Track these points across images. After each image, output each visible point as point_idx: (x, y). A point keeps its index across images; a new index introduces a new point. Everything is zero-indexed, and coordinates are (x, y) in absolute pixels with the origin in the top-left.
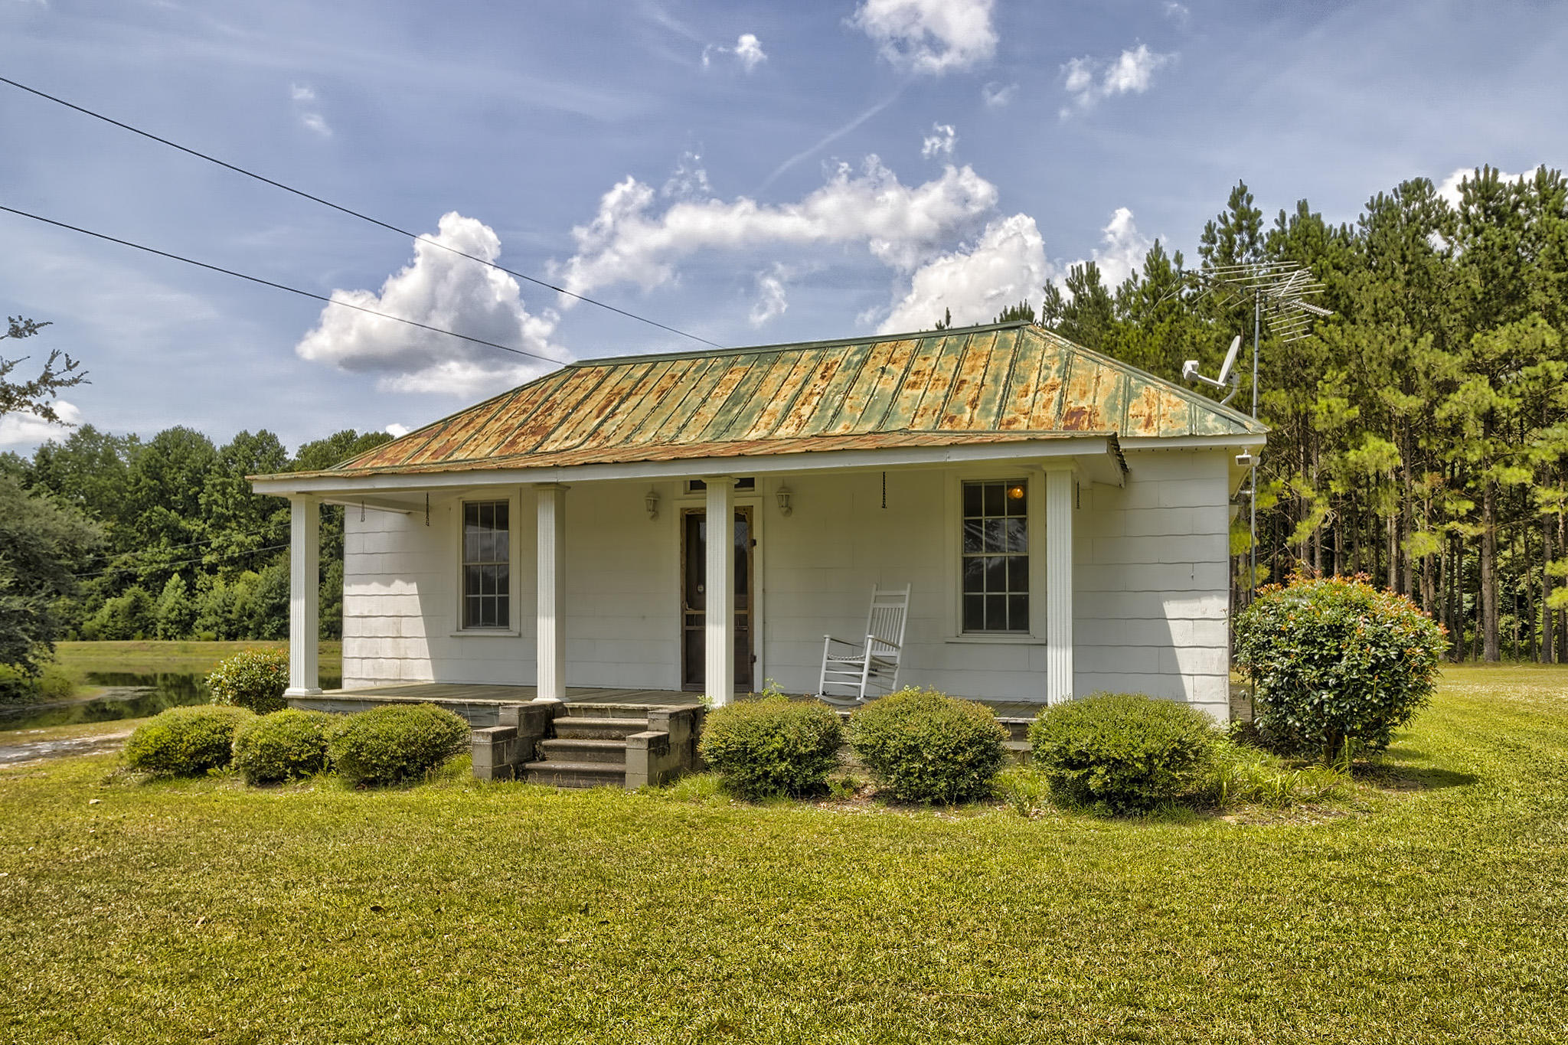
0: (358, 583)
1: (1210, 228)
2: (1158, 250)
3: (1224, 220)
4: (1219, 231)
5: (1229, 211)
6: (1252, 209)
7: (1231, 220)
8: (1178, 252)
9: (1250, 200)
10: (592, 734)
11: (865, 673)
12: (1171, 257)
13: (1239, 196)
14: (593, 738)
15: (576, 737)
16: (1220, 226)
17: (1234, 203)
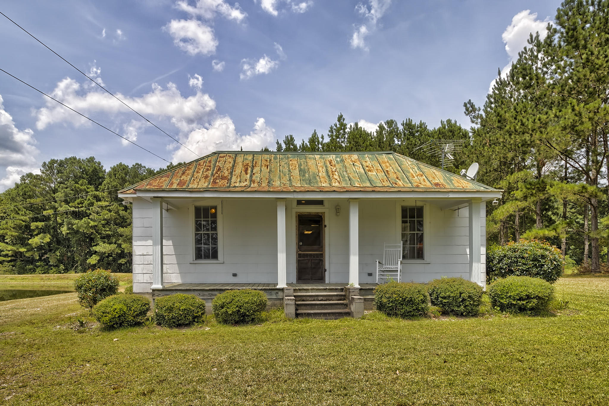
0: (140, 240)
1: (331, 128)
2: (315, 133)
3: (336, 126)
4: (334, 129)
5: (338, 123)
6: (344, 123)
7: (338, 126)
8: (322, 135)
9: (344, 120)
10: (310, 299)
11: (399, 273)
12: (320, 136)
13: (340, 118)
14: (311, 301)
15: (303, 301)
16: (335, 127)
17: (339, 120)
